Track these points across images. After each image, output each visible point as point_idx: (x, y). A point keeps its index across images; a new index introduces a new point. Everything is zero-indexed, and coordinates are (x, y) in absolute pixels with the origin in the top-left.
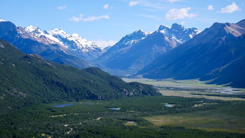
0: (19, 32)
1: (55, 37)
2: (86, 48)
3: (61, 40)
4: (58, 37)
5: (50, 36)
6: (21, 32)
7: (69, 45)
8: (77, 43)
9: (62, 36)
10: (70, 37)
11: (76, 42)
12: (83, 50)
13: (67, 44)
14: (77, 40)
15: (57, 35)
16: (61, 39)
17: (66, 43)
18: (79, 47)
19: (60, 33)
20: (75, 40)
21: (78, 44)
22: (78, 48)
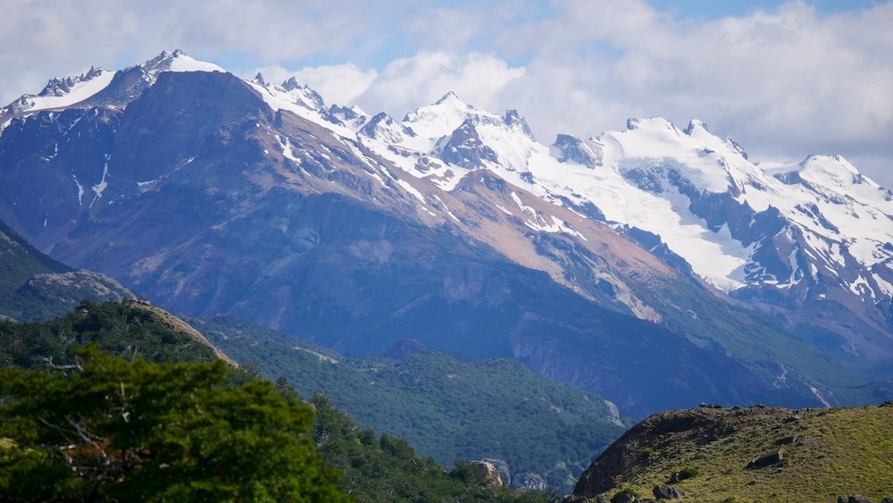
0: (277, 147)
1: (641, 187)
2: (876, 268)
3: (691, 208)
4: (665, 183)
5: (598, 179)
6: (287, 152)
7: (746, 245)
8: (805, 234)
9: (694, 180)
10: (757, 186)
11: (800, 220)
12: (853, 287)
13: (734, 236)
14: (815, 209)
15: (660, 170)
16: (688, 202)
17: (725, 229)
18: (820, 263)
19: (683, 149)
20: (798, 207)
21: (818, 236)
22: (815, 270)
